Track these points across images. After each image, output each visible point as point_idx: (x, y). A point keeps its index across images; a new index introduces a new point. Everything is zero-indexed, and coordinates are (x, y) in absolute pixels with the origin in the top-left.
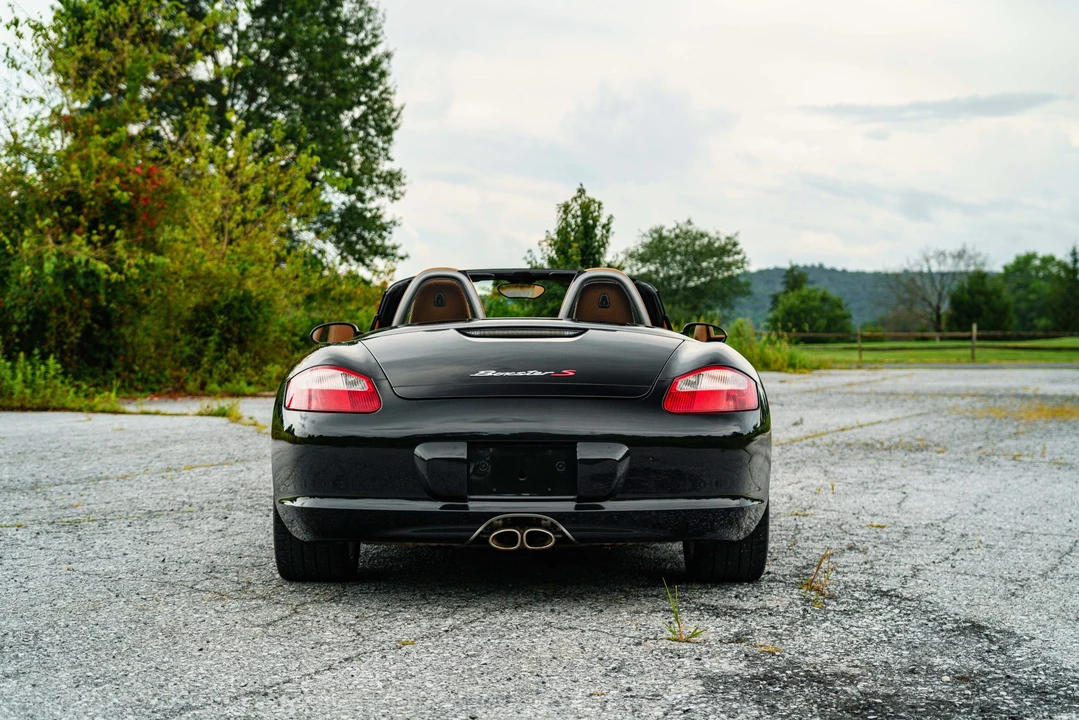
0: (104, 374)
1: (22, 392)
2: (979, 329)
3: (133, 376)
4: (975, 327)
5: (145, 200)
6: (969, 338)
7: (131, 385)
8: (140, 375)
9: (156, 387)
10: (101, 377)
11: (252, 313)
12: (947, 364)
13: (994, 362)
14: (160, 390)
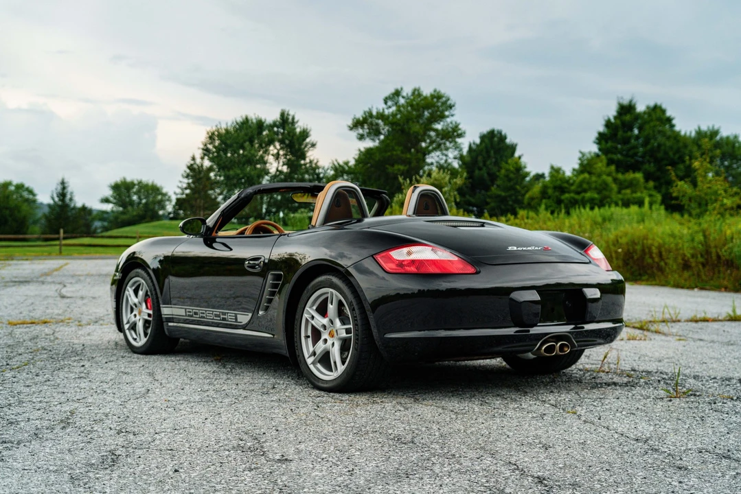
2: (64, 233)
4: (62, 231)
6: (58, 239)
12: (38, 257)
13: (76, 255)
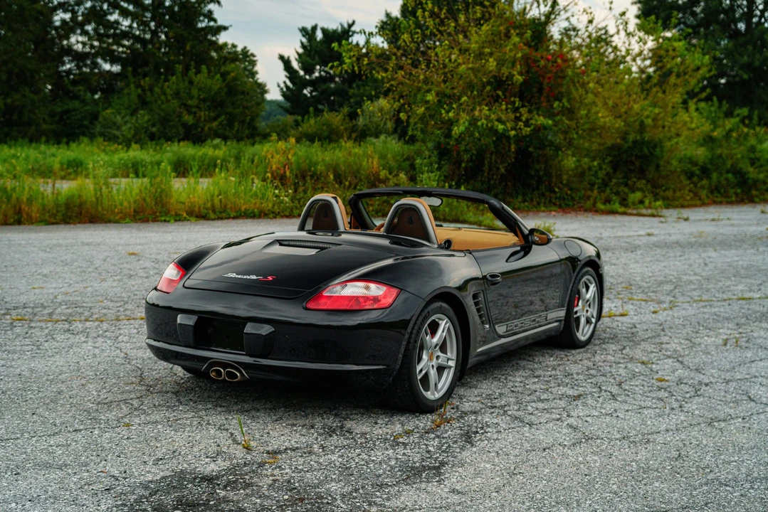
0: (532, 194)
1: (444, 211)
3: (552, 195)
5: (549, 78)
7: (550, 201)
8: (558, 195)
9: (571, 203)
10: (529, 196)
11: (649, 151)
14: (574, 205)
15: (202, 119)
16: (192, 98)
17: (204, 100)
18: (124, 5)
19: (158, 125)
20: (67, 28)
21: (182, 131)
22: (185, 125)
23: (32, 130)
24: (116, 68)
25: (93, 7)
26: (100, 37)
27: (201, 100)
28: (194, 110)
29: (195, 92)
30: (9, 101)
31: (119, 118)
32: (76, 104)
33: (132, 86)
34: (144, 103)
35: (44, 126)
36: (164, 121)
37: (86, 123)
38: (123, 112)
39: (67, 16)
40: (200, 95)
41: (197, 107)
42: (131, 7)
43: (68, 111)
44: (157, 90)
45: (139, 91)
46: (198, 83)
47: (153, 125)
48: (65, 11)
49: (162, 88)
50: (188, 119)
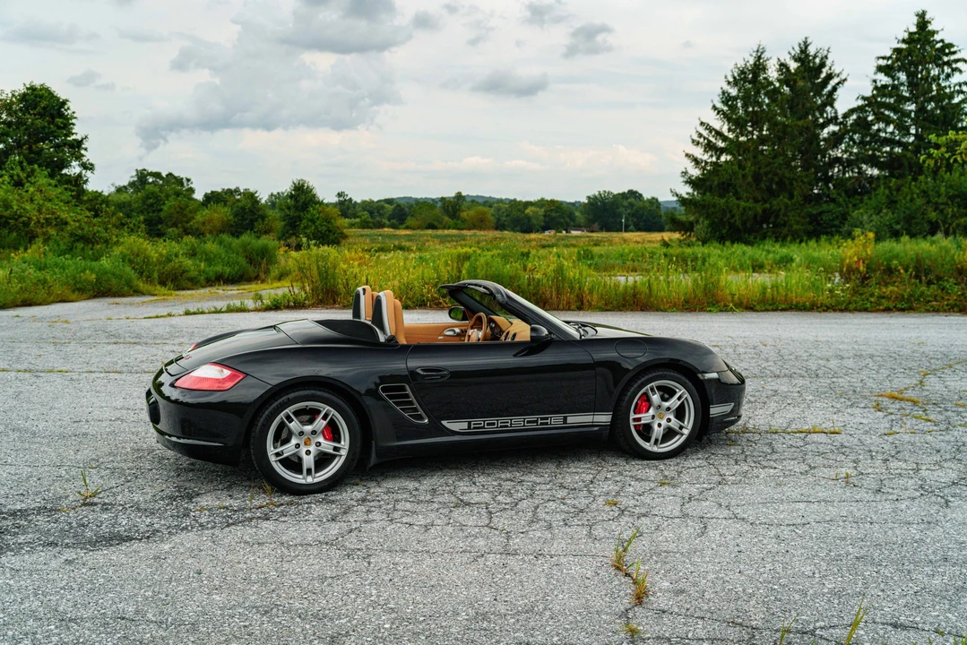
15: (949, 216)
16: (939, 196)
17: (952, 198)
18: (887, 113)
19: (902, 223)
20: (835, 140)
21: (927, 226)
22: (930, 222)
23: (785, 231)
24: (876, 172)
25: (859, 118)
26: (862, 144)
27: (949, 198)
28: (941, 207)
29: (943, 190)
30: (767, 206)
31: (865, 217)
32: (832, 206)
33: (882, 187)
34: (892, 203)
35: (795, 227)
36: (909, 219)
37: (836, 223)
38: (872, 211)
39: (836, 128)
40: (947, 193)
41: (946, 204)
42: (892, 115)
43: (821, 213)
44: (905, 189)
45: (887, 192)
46: (949, 180)
47: (898, 223)
48: (836, 124)
49: (910, 188)
50: (933, 215)
